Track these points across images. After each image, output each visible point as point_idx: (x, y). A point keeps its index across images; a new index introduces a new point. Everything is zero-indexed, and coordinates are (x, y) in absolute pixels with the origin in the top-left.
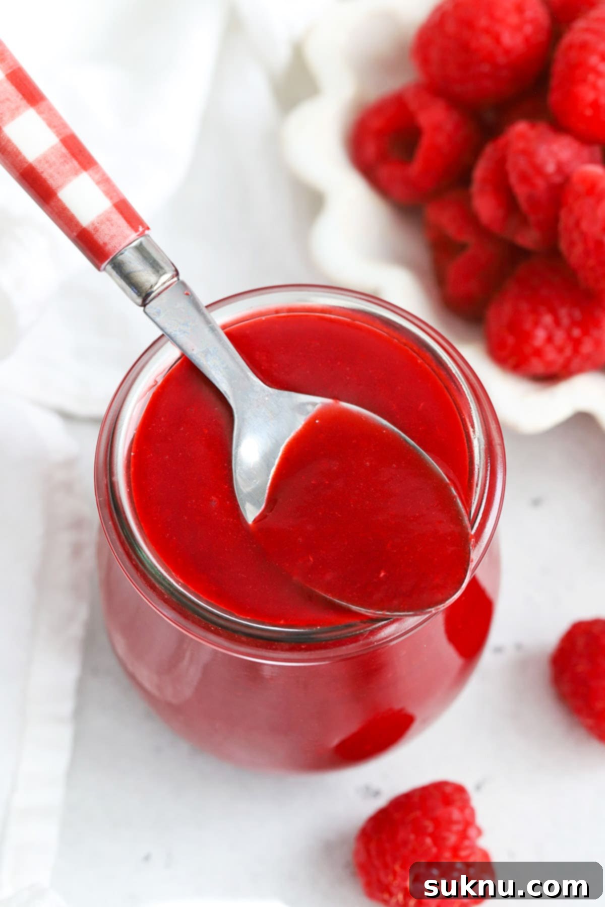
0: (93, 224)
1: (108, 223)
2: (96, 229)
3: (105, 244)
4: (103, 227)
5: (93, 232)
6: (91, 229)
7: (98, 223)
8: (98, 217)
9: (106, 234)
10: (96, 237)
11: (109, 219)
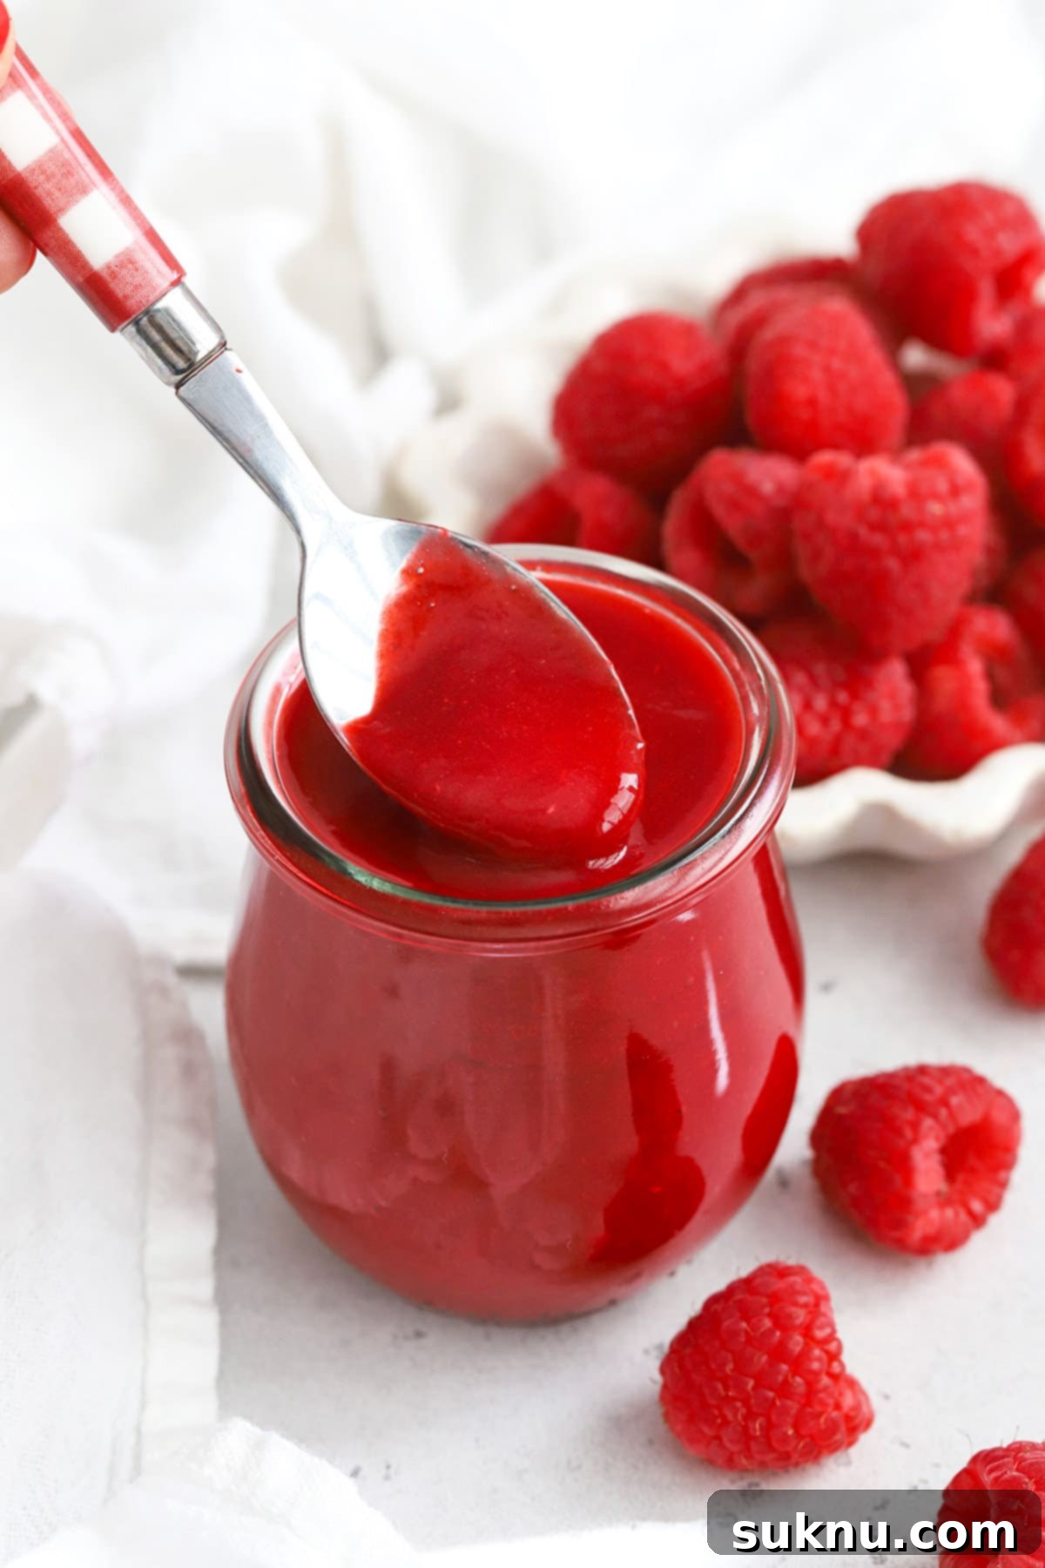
0: (108, 267)
1: (130, 266)
2: (114, 275)
3: (126, 297)
4: (124, 272)
5: (108, 279)
6: (105, 275)
7: (117, 266)
8: (117, 256)
9: (127, 283)
10: (112, 285)
11: (131, 262)
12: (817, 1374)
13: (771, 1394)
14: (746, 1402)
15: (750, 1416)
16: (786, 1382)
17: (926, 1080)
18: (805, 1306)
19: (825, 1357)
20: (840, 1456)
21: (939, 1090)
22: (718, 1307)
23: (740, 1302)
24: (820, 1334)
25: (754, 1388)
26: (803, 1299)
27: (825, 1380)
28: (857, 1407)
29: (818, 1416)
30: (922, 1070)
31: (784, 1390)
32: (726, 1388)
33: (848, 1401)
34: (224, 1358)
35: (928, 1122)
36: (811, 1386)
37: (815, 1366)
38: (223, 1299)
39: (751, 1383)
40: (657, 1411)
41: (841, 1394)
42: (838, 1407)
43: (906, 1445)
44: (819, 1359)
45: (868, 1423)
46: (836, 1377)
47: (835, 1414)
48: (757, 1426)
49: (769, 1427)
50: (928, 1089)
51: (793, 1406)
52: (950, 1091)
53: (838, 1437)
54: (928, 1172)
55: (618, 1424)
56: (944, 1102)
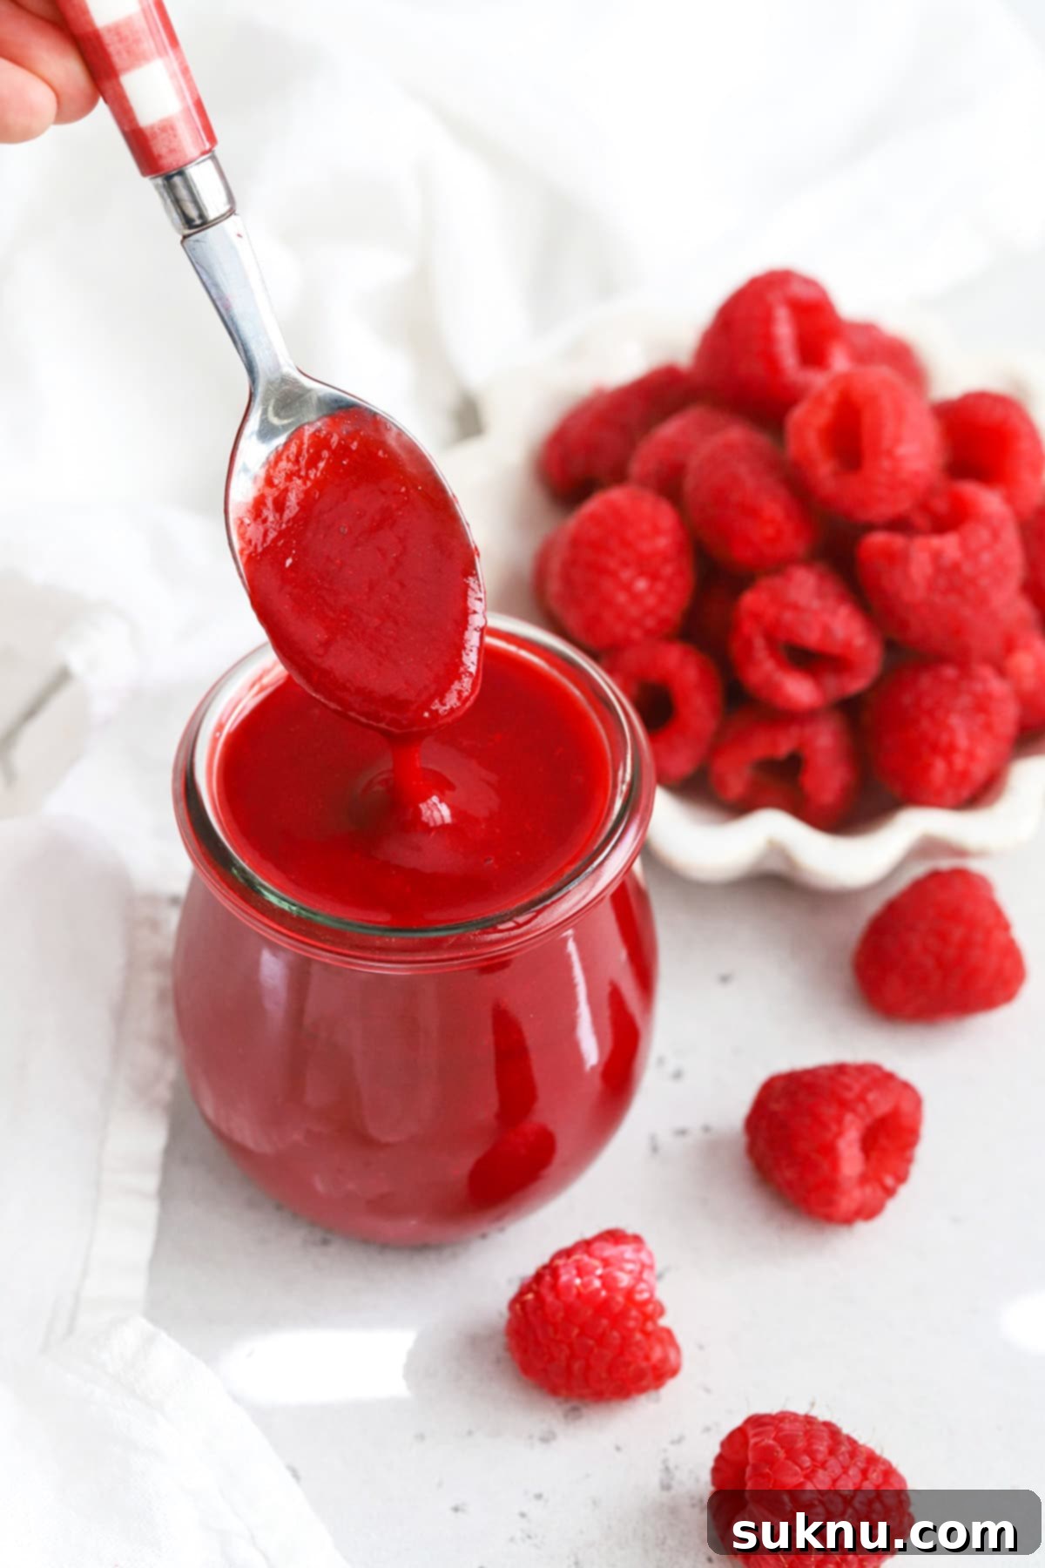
0: (152, 127)
1: (169, 132)
2: (155, 135)
4: (164, 135)
8: (162, 121)
11: (172, 128)
12: (631, 1331)
13: (591, 1342)
14: (570, 1346)
15: (572, 1357)
16: (603, 1334)
17: (846, 1080)
18: (631, 1272)
19: (640, 1317)
20: (652, 1394)
21: (857, 1088)
22: (560, 1262)
23: (578, 1261)
24: (641, 1297)
25: (579, 1335)
26: (629, 1266)
27: (638, 1336)
28: (665, 1360)
29: (628, 1364)
30: (841, 1069)
31: (601, 1340)
32: (556, 1331)
33: (657, 1354)
34: (158, 1244)
35: (849, 1117)
36: (626, 1339)
37: (631, 1324)
38: (165, 1194)
39: (576, 1331)
40: (502, 1340)
41: (651, 1348)
42: (647, 1358)
43: (708, 1391)
44: (636, 1319)
45: (674, 1372)
46: (647, 1334)
47: (644, 1364)
48: (577, 1366)
49: (588, 1367)
50: (848, 1088)
51: (608, 1354)
52: (867, 1089)
53: (644, 1383)
54: (850, 1158)
55: (474, 1342)
56: (862, 1098)
